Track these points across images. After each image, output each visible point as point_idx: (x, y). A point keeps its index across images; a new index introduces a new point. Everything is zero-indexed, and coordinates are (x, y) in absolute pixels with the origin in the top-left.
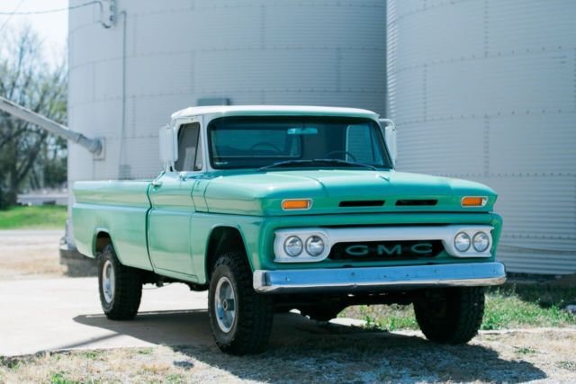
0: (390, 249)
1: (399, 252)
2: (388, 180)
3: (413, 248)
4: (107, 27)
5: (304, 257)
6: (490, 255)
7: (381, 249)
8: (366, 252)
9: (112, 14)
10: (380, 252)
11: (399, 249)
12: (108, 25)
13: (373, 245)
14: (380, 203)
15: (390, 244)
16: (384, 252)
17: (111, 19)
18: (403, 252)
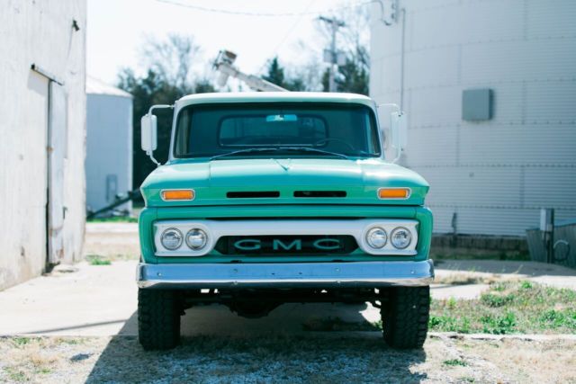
0: (287, 245)
1: (299, 247)
2: (286, 169)
3: (316, 244)
4: (387, 24)
5: (184, 251)
6: (414, 253)
7: (276, 244)
8: (258, 247)
9: (394, 11)
10: (275, 248)
11: (298, 244)
12: (388, 22)
13: (267, 239)
14: (276, 194)
15: (287, 239)
16: (280, 247)
17: (393, 16)
18: (303, 248)
